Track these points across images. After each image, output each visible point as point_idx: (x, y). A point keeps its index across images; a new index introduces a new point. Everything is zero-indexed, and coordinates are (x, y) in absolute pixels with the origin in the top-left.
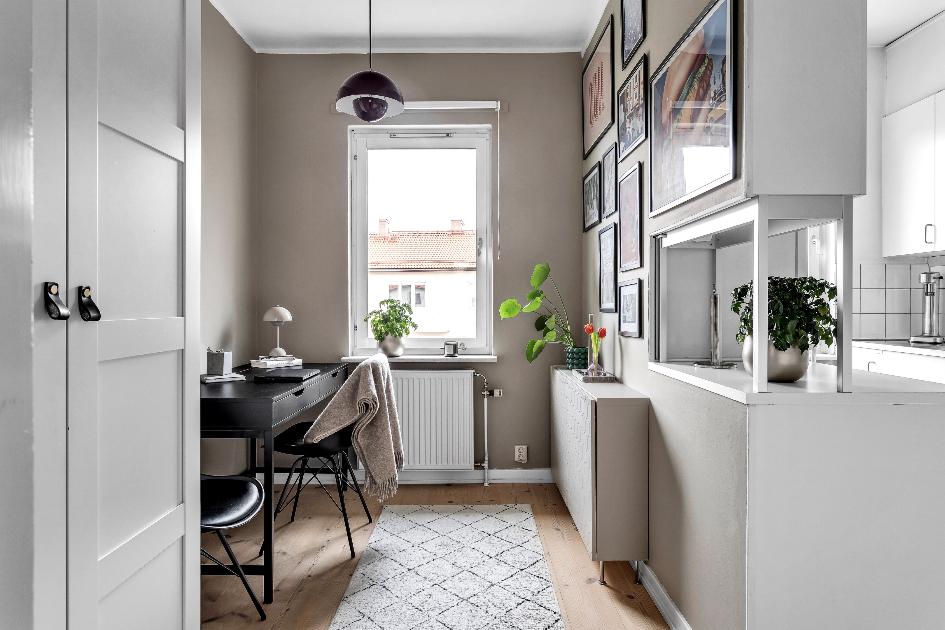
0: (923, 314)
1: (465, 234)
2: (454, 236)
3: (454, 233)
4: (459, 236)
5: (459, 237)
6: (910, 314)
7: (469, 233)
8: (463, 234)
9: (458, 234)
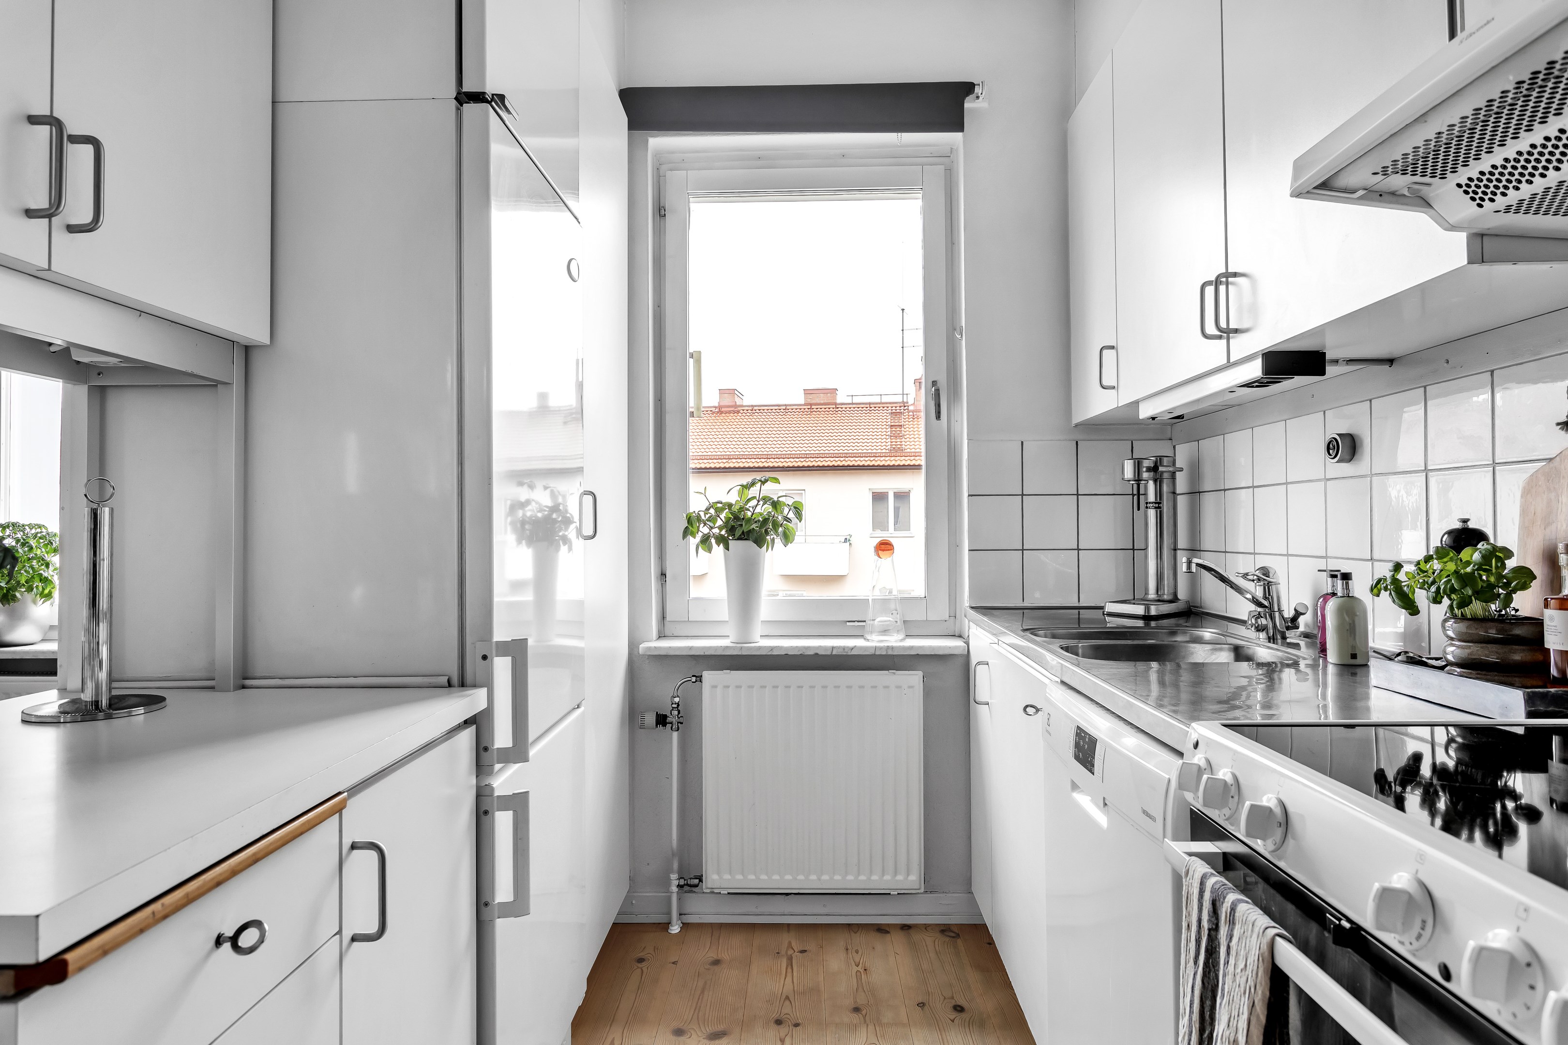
0: (1146, 549)
1: (742, 411)
2: (723, 415)
3: (723, 409)
4: (732, 415)
5: (730, 418)
6: (1133, 549)
7: (747, 410)
8: (738, 412)
9: (730, 412)
